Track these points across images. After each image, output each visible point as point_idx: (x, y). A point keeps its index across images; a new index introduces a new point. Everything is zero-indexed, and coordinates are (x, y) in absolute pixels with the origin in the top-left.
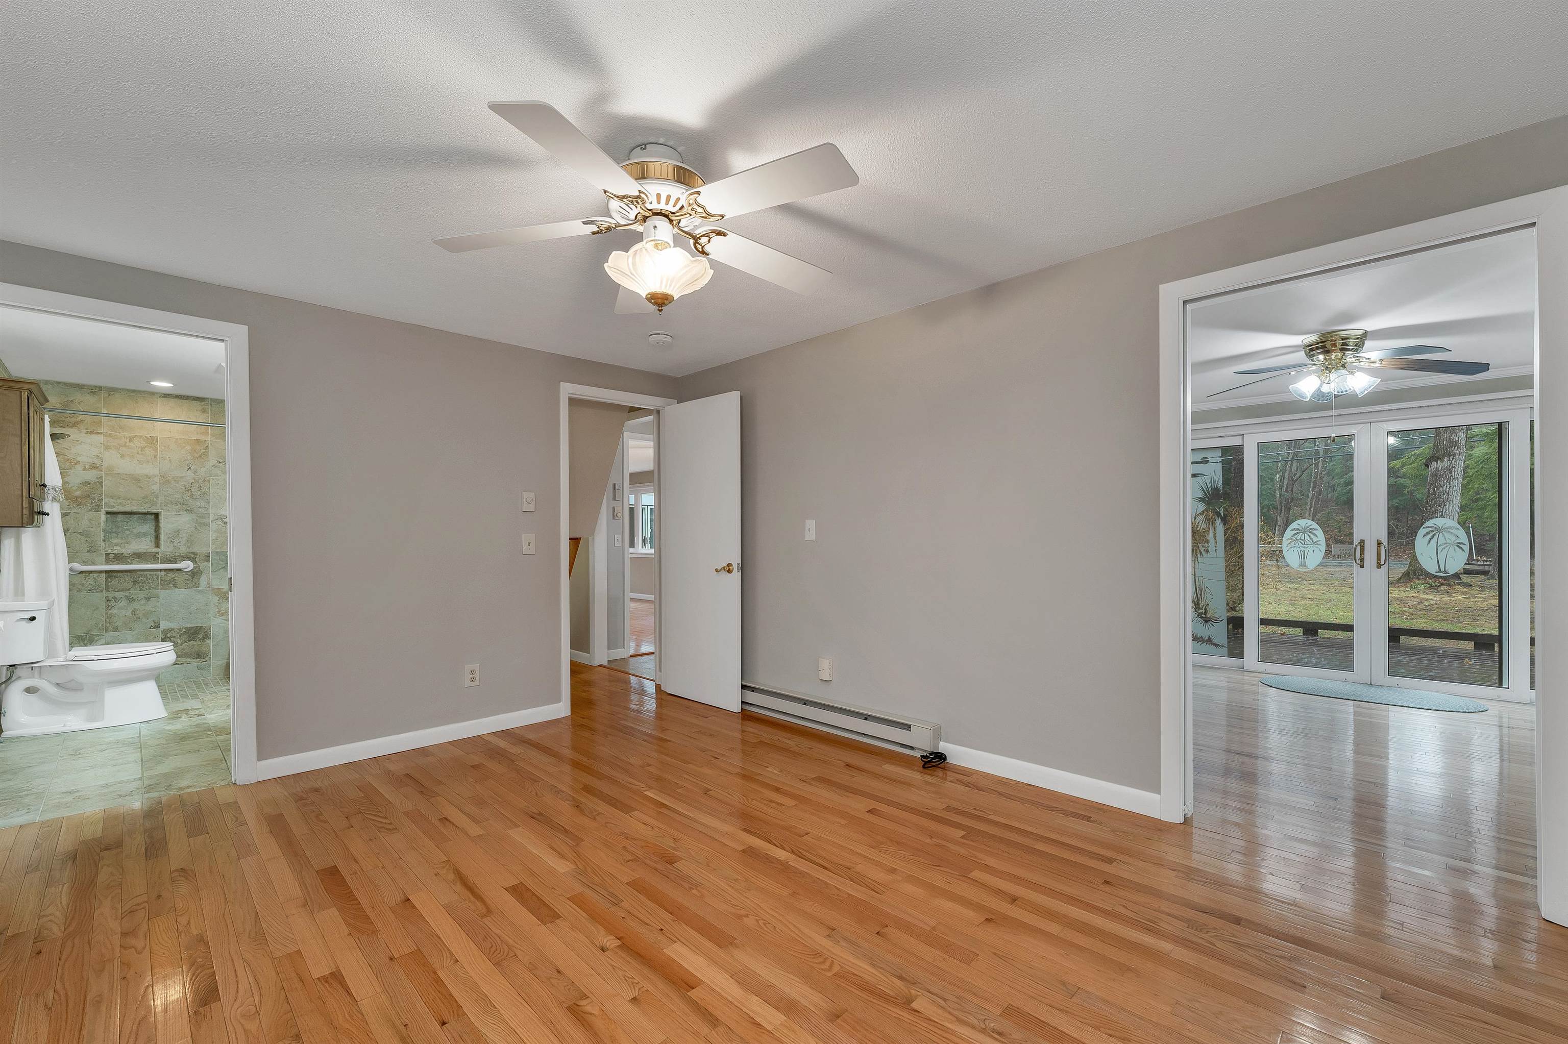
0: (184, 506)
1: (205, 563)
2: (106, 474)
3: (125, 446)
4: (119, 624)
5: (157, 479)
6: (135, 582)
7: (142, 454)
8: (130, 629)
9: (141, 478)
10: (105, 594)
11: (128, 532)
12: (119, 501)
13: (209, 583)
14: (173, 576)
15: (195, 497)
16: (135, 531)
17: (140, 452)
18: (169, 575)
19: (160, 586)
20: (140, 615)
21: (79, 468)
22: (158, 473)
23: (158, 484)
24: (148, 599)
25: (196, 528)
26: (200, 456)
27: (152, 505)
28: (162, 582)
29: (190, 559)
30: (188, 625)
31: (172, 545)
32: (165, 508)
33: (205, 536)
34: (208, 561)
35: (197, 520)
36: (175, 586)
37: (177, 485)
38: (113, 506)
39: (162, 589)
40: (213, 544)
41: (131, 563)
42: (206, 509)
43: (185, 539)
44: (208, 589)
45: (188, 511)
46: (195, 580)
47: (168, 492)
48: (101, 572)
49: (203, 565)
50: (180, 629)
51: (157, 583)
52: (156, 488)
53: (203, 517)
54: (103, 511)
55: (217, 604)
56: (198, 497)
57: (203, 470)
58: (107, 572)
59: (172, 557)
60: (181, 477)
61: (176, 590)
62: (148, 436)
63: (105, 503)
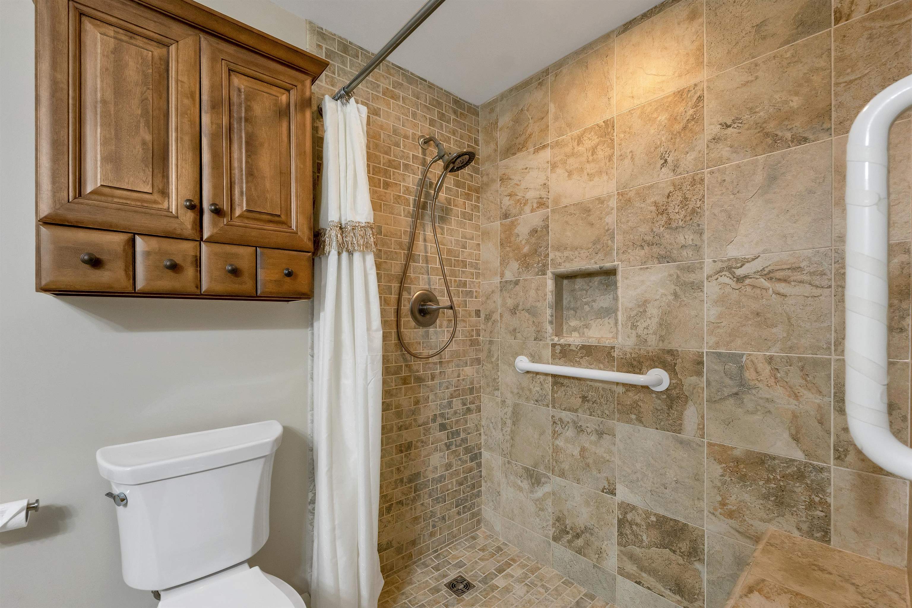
0: (655, 249)
1: (694, 379)
2: (553, 211)
3: (573, 154)
4: (566, 466)
5: (613, 203)
6: (584, 398)
7: (593, 160)
8: (578, 481)
9: (591, 206)
10: (551, 411)
11: (587, 308)
12: (566, 253)
13: (701, 428)
14: (637, 397)
15: (674, 225)
16: (596, 306)
17: (591, 158)
18: (630, 394)
19: (617, 415)
20: (590, 461)
21: (527, 209)
22: (615, 189)
23: (615, 211)
24: (600, 434)
25: (676, 295)
26: (685, 128)
27: (606, 255)
28: (620, 407)
29: (664, 365)
30: (661, 512)
31: (634, 332)
32: (624, 257)
33: (693, 313)
34: (699, 374)
35: (678, 277)
36: (640, 420)
37: (643, 205)
38: (560, 264)
39: (619, 420)
40: (711, 333)
41: (578, 364)
42: (697, 248)
43: (656, 320)
44: (697, 440)
45: (663, 258)
46: (674, 413)
47: (629, 224)
48: (546, 375)
49: (690, 380)
50: (648, 514)
51: (613, 406)
52: (611, 220)
53: (690, 269)
54: (549, 274)
55: (719, 484)
56: (681, 223)
57: (691, 157)
58: (554, 376)
59: (634, 359)
60: (650, 187)
61: (641, 428)
62: (601, 123)
63: (551, 260)
